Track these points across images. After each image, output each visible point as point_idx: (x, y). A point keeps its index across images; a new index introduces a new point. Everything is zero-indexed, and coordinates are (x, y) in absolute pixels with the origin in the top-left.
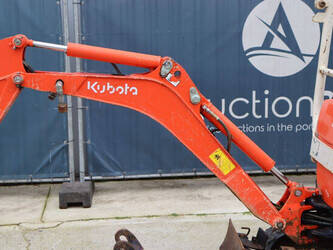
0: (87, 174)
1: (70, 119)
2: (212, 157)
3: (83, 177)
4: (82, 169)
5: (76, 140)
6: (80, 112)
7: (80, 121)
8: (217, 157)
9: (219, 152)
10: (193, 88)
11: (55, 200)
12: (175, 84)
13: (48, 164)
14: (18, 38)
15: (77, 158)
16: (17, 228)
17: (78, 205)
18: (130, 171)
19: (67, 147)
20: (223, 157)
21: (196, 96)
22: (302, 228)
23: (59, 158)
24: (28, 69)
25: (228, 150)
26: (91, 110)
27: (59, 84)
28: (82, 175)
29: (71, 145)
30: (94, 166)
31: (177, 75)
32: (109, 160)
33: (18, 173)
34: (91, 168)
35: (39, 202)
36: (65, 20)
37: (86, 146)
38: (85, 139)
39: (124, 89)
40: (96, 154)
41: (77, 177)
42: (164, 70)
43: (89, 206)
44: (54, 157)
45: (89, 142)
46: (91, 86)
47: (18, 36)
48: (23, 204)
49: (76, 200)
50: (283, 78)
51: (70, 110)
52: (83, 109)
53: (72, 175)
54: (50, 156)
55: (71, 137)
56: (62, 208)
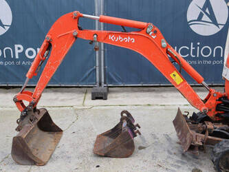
0: (105, 83)
1: (97, 55)
2: (171, 75)
3: (103, 85)
4: (103, 80)
5: (100, 66)
6: (102, 52)
7: (102, 56)
8: (174, 75)
9: (175, 73)
10: (163, 40)
11: (89, 95)
12: (154, 37)
13: (86, 78)
14: (76, 13)
15: (100, 75)
16: (72, 108)
17: (101, 98)
18: (126, 82)
19: (95, 69)
20: (177, 75)
21: (164, 44)
22: (216, 113)
23: (91, 75)
24: (80, 29)
25: (180, 72)
26: (108, 51)
27: (95, 36)
29: (97, 68)
30: (108, 78)
31: (155, 32)
34: (107, 80)
35: (81, 96)
37: (105, 69)
38: (105, 66)
39: (128, 39)
40: (110, 73)
41: (100, 84)
42: (148, 30)
43: (106, 99)
44: (89, 74)
46: (110, 37)
47: (76, 12)
48: (74, 97)
49: (100, 96)
51: (97, 51)
52: (104, 50)
53: (98, 84)
54: (87, 73)
55: (97, 64)
56: (92, 99)
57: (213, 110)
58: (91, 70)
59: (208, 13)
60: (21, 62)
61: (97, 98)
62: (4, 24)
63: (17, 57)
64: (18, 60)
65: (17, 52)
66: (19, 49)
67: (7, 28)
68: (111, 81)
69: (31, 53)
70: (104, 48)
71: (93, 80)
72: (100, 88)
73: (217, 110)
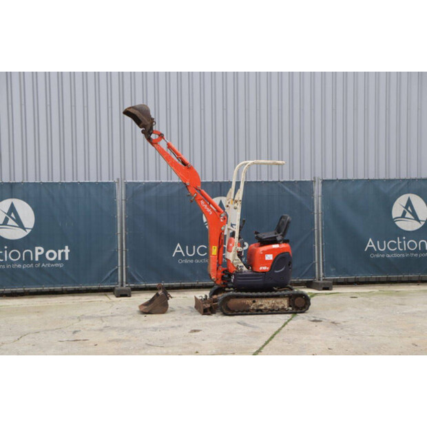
0: (127, 283)
1: (119, 255)
3: (125, 285)
4: (124, 280)
5: (122, 266)
6: (124, 252)
7: (124, 256)
11: (112, 295)
13: (107, 279)
15: (122, 275)
17: (126, 296)
19: (117, 269)
23: (113, 276)
26: (129, 251)
28: (124, 283)
29: (119, 268)
30: (131, 279)
32: (138, 276)
33: (93, 282)
34: (129, 280)
36: (119, 208)
37: (126, 269)
38: (126, 266)
40: (132, 273)
41: (122, 285)
43: (130, 296)
44: (111, 275)
45: (128, 267)
49: (124, 293)
51: (119, 251)
52: (126, 251)
53: (120, 284)
54: (109, 274)
55: (119, 264)
56: (117, 297)
57: (220, 279)
58: (113, 270)
60: (41, 265)
61: (122, 296)
62: (26, 226)
63: (37, 259)
64: (37, 262)
65: (37, 254)
66: (39, 251)
67: (29, 231)
68: (133, 281)
69: (51, 255)
70: (126, 248)
71: (115, 280)
72: (122, 288)
73: (222, 280)
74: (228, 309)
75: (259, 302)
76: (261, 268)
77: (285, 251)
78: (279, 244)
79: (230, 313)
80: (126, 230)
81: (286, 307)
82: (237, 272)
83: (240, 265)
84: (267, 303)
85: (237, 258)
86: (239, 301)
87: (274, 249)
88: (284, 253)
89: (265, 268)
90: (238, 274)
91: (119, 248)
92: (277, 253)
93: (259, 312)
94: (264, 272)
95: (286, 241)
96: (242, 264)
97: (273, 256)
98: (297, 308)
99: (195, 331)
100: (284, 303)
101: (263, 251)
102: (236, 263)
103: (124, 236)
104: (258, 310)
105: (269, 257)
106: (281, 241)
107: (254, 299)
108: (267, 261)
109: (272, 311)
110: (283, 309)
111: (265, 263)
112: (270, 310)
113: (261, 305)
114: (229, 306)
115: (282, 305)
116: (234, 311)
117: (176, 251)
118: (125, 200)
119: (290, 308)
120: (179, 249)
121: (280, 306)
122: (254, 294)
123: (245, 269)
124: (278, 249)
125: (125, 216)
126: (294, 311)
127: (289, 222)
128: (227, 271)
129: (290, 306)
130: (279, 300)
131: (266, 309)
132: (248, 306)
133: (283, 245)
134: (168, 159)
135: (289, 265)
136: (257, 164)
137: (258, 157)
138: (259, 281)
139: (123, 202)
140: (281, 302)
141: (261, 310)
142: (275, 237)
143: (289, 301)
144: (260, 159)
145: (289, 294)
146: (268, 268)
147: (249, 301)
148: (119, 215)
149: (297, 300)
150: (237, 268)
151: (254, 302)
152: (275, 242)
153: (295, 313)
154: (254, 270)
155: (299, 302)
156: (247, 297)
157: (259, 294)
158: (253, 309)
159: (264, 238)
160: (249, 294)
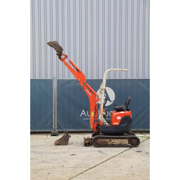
0: (57, 129)
1: (54, 115)
3: (56, 130)
4: (56, 128)
6: (56, 114)
7: (56, 116)
13: (48, 126)
15: (55, 125)
19: (53, 122)
23: (50, 126)
26: (59, 113)
28: (56, 129)
30: (59, 127)
32: (63, 126)
33: (40, 128)
34: (58, 128)
36: (54, 92)
37: (57, 122)
38: (57, 120)
40: (60, 124)
41: (55, 130)
43: (58, 136)
44: (49, 125)
45: (58, 121)
49: (55, 134)
50: (108, 106)
51: (54, 113)
52: (57, 113)
53: (54, 129)
54: (49, 124)
55: (54, 120)
56: (51, 136)
57: (95, 129)
58: (50, 123)
59: (106, 96)
61: (54, 135)
70: (57, 112)
71: (51, 128)
72: (55, 132)
73: (96, 129)
74: (97, 144)
75: (113, 141)
76: (115, 123)
77: (128, 115)
78: (124, 111)
79: (98, 146)
80: (57, 103)
81: (127, 144)
82: (103, 125)
83: (104, 121)
84: (117, 142)
85: (103, 118)
86: (103, 140)
87: (122, 114)
88: (127, 116)
89: (117, 123)
90: (104, 126)
91: (54, 112)
92: (123, 116)
93: (113, 146)
94: (116, 126)
95: (128, 110)
96: (106, 121)
97: (121, 117)
98: (133, 145)
99: (73, 155)
100: (126, 142)
101: (115, 115)
102: (102, 121)
103: (56, 106)
104: (112, 145)
105: (119, 118)
106: (125, 110)
107: (110, 139)
108: (118, 120)
109: (120, 146)
110: (125, 145)
111: (117, 121)
112: (119, 145)
113: (114, 142)
114: (97, 142)
115: (125, 143)
116: (100, 145)
117: (82, 114)
118: (57, 88)
119: (130, 145)
120: (83, 113)
121: (124, 143)
122: (111, 136)
123: (107, 124)
124: (123, 114)
125: (57, 96)
126: (131, 146)
127: (130, 100)
128: (99, 124)
129: (129, 143)
130: (123, 140)
131: (116, 144)
132: (107, 142)
133: (127, 112)
134: (69, 68)
135: (130, 122)
136: (114, 70)
137: (115, 67)
138: (114, 130)
139: (56, 89)
140: (125, 141)
141: (114, 145)
142: (122, 108)
143: (129, 141)
144: (116, 68)
145: (129, 137)
146: (118, 124)
147: (108, 140)
148: (54, 95)
149: (133, 140)
150: (103, 123)
151: (110, 141)
152: (123, 110)
153: (132, 147)
154: (112, 124)
155: (134, 141)
156: (107, 138)
157: (113, 136)
158: (110, 144)
159: (117, 108)
160: (108, 136)
